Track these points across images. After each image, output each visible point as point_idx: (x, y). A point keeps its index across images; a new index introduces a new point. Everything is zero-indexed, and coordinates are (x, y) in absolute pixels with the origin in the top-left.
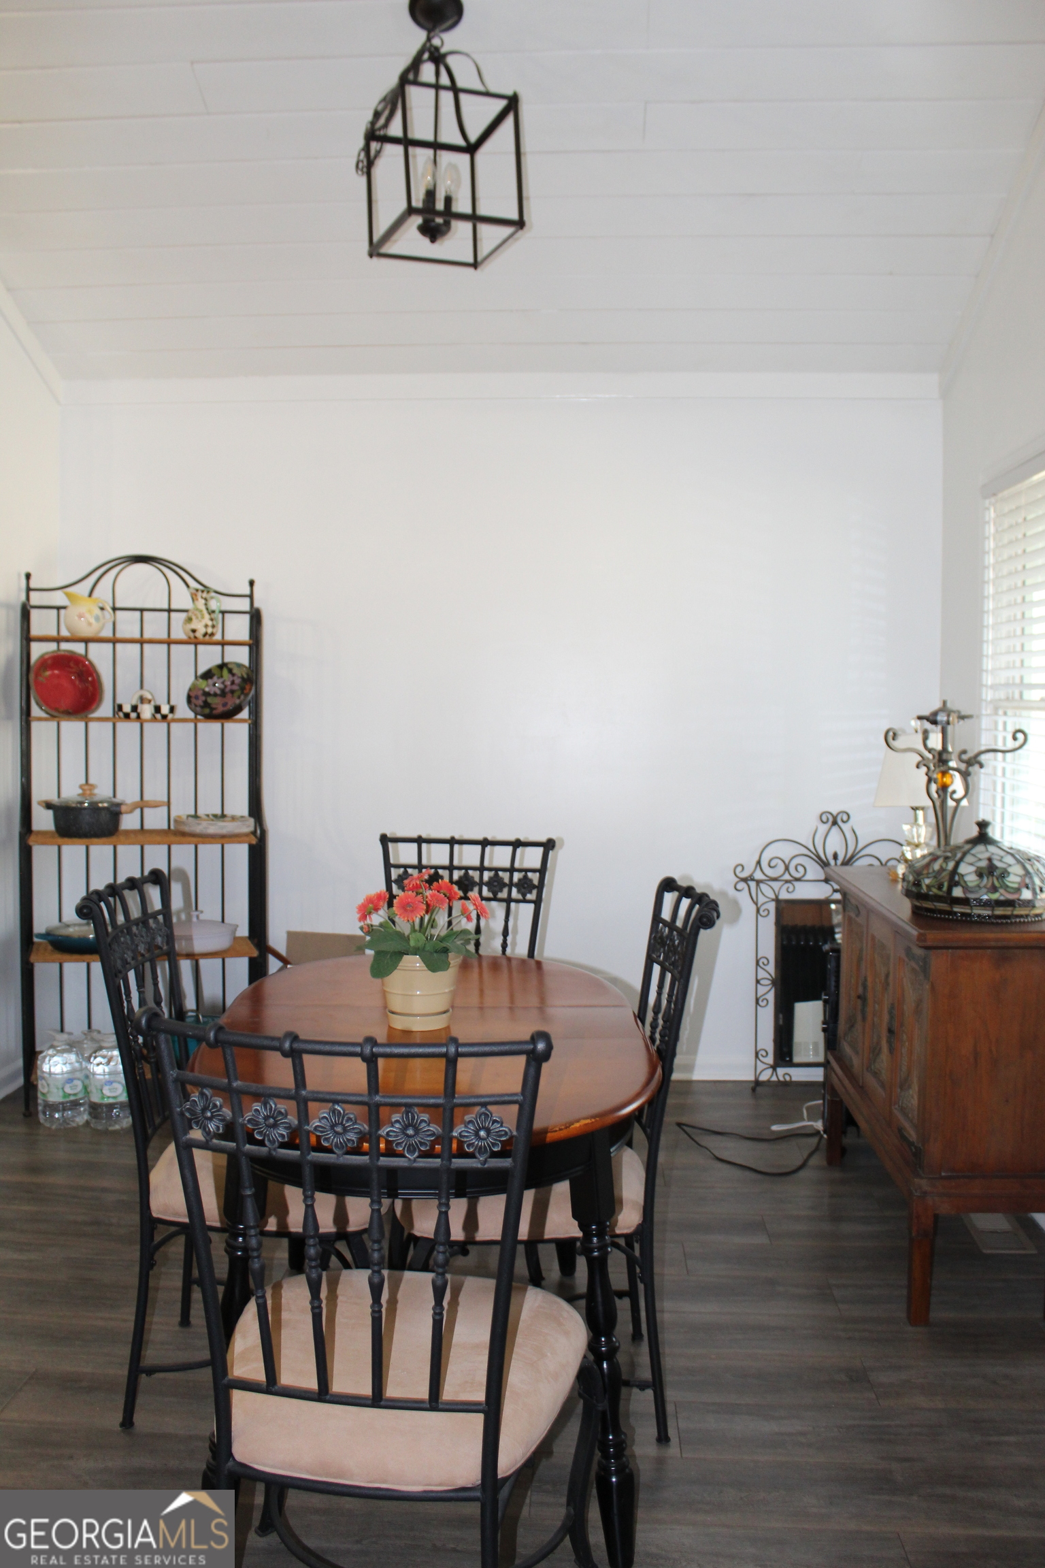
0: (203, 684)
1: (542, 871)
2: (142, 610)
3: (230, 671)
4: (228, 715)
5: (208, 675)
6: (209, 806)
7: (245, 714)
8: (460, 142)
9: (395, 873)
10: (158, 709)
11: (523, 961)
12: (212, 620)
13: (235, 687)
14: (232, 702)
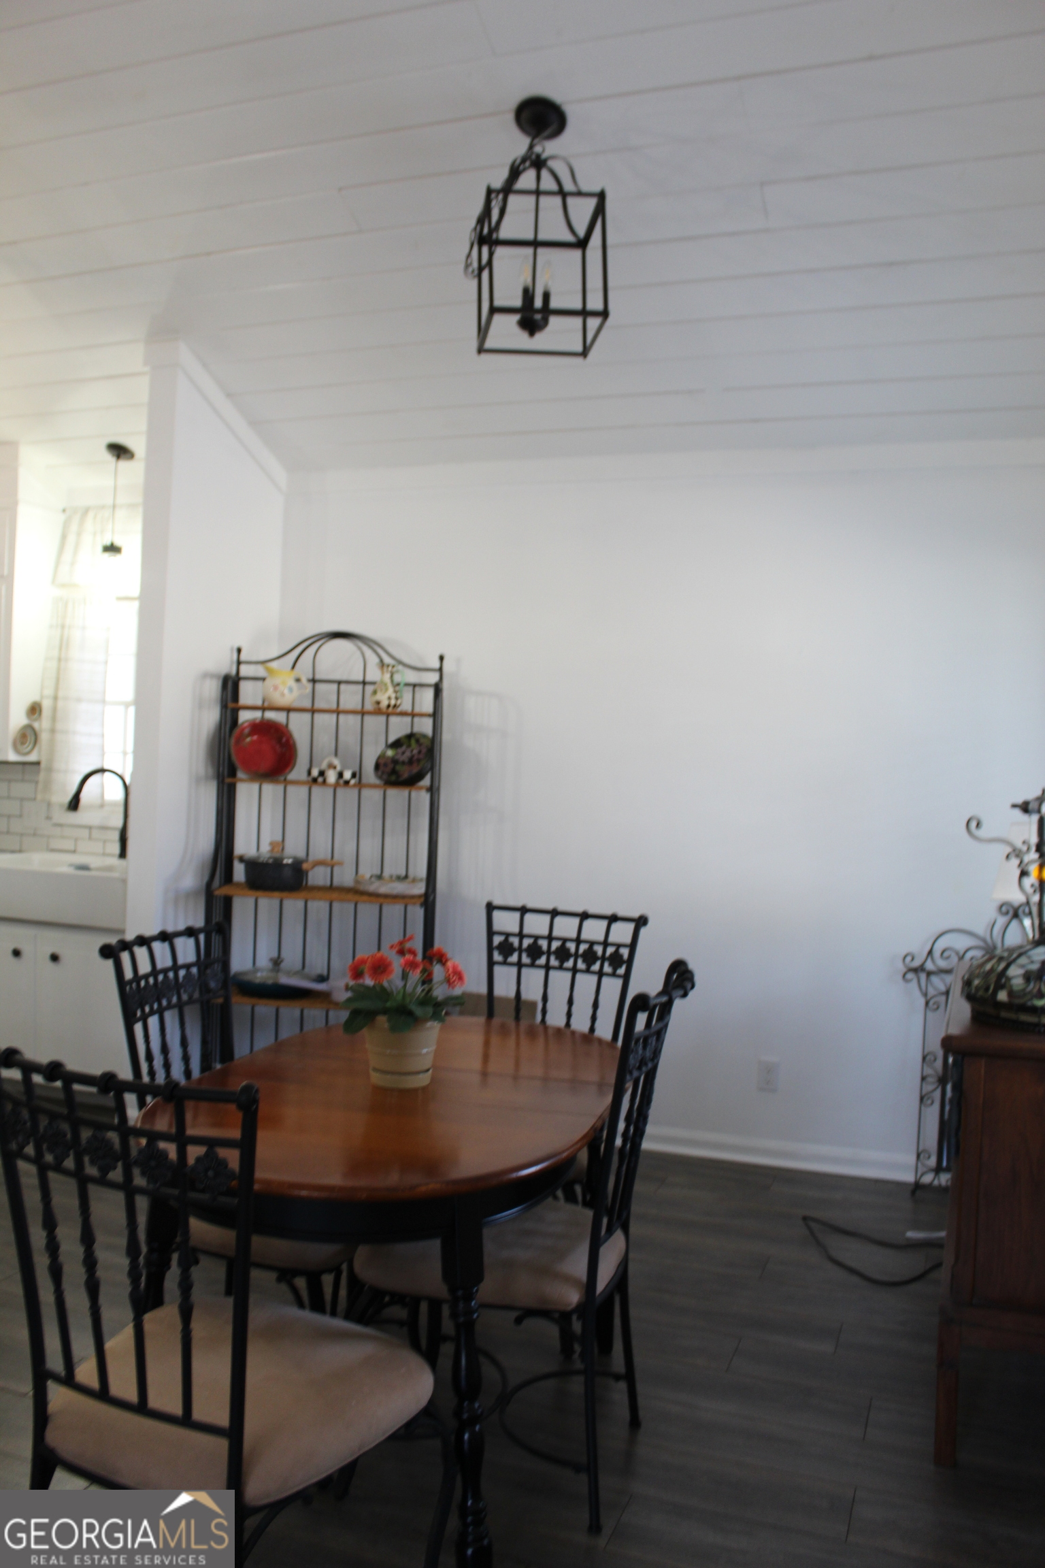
0: (390, 753)
1: (633, 946)
2: (339, 683)
3: (417, 741)
4: (411, 782)
5: (396, 744)
7: (426, 781)
9: (497, 940)
10: (341, 775)
12: (396, 692)
13: (421, 756)
14: (415, 769)
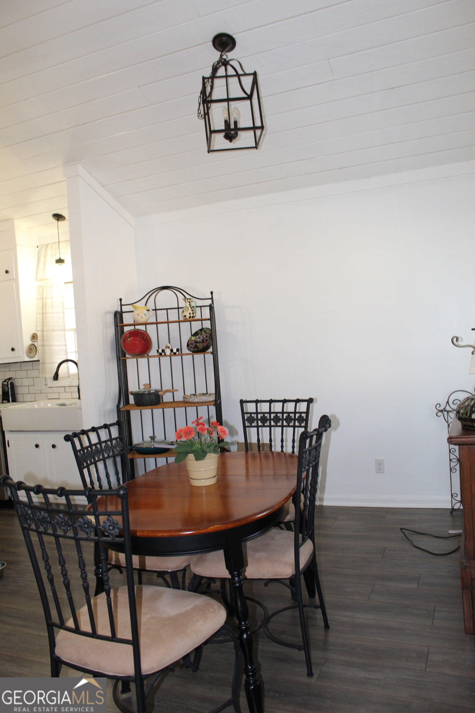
0: (193, 338)
1: (307, 413)
2: (167, 309)
3: (205, 332)
4: (203, 350)
5: (196, 334)
6: (201, 389)
7: (211, 350)
8: (244, 95)
9: (246, 416)
10: (172, 350)
11: (278, 453)
12: (192, 311)
13: (207, 338)
14: (205, 345)
